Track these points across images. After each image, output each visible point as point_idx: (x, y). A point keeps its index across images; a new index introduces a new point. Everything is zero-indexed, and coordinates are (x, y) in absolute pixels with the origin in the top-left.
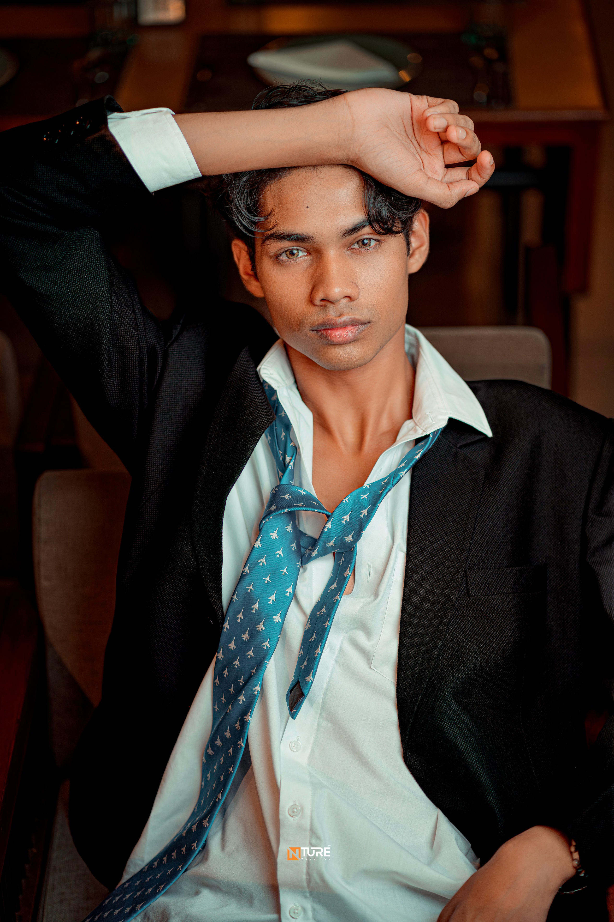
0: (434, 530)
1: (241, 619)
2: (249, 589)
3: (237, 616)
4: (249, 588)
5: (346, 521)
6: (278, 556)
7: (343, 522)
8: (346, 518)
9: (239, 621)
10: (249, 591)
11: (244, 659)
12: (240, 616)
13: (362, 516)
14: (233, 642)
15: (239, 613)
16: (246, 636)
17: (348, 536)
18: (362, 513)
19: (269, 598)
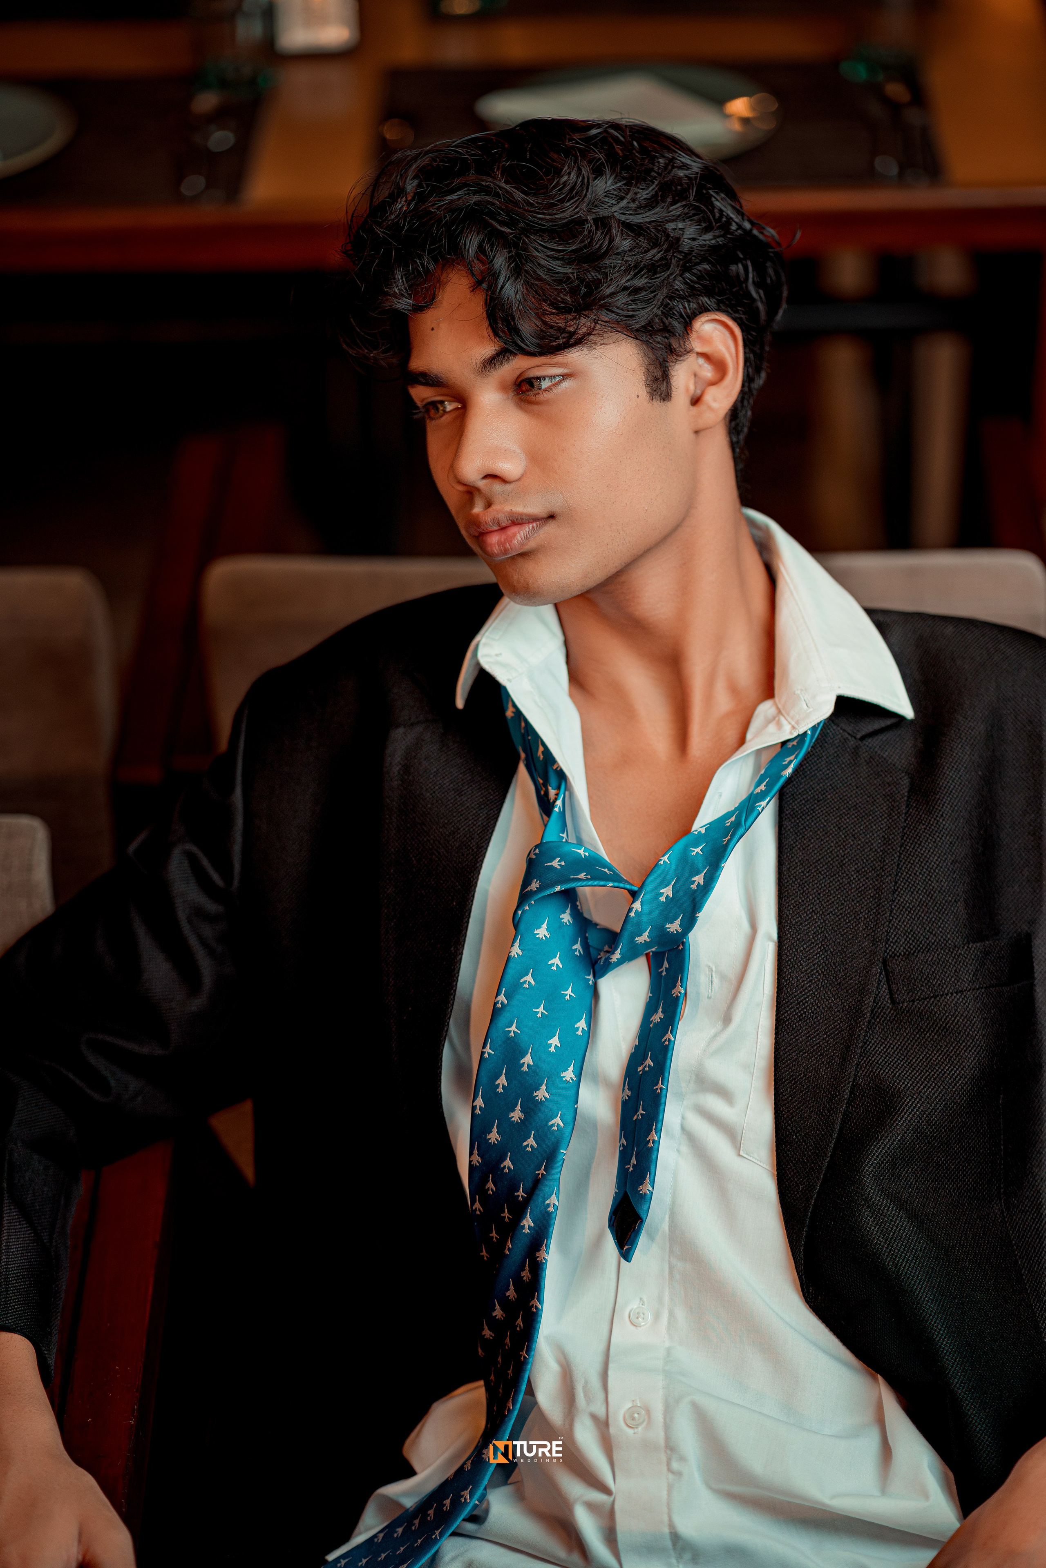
0: (824, 891)
1: (504, 1087)
2: (510, 1032)
3: (497, 1083)
4: (510, 1029)
5: (667, 897)
6: (554, 968)
7: (663, 899)
8: (668, 891)
9: (500, 1090)
10: (512, 1034)
11: (519, 1154)
12: (502, 1081)
13: (694, 887)
14: (495, 1129)
15: (498, 1076)
16: (516, 1115)
17: (672, 923)
18: (694, 881)
19: (549, 1042)
